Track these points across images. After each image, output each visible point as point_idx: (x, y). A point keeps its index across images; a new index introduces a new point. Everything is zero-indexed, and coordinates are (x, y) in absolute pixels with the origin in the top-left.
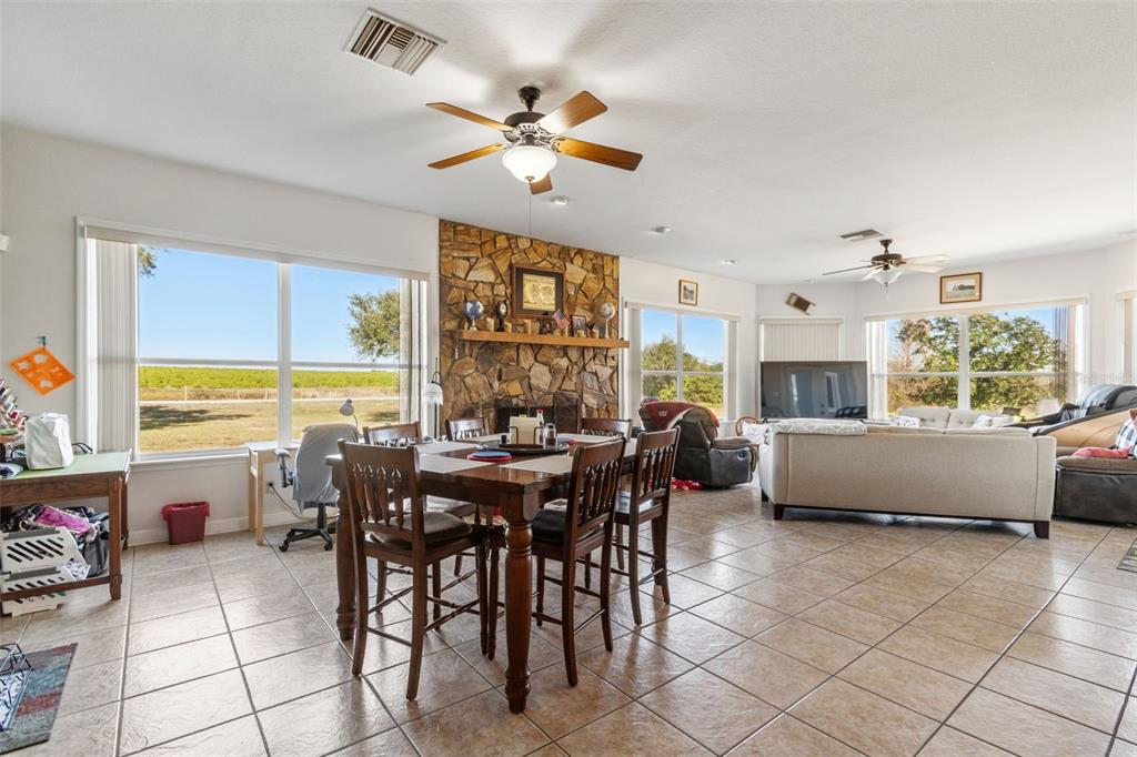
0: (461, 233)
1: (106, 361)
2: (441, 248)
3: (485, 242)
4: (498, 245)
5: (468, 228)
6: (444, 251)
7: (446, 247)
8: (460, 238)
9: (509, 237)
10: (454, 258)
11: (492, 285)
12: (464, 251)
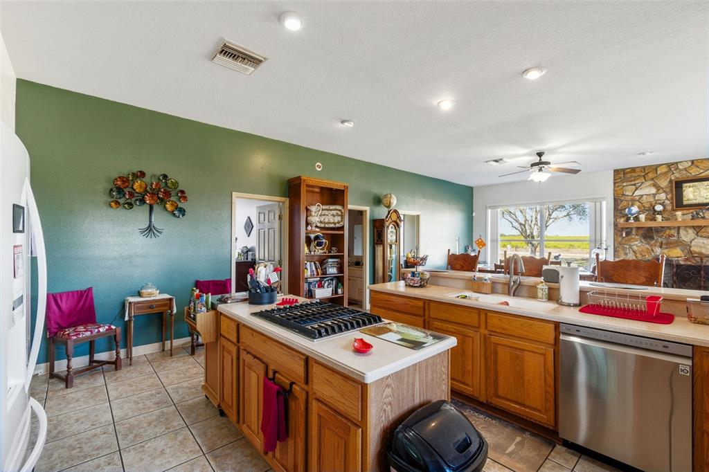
0: (629, 173)
1: (492, 241)
2: (615, 183)
3: (648, 173)
4: (658, 172)
5: (633, 170)
6: (617, 185)
7: (618, 182)
8: (628, 175)
9: (669, 165)
10: (624, 186)
11: (654, 195)
12: (631, 181)
